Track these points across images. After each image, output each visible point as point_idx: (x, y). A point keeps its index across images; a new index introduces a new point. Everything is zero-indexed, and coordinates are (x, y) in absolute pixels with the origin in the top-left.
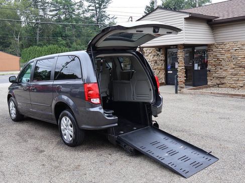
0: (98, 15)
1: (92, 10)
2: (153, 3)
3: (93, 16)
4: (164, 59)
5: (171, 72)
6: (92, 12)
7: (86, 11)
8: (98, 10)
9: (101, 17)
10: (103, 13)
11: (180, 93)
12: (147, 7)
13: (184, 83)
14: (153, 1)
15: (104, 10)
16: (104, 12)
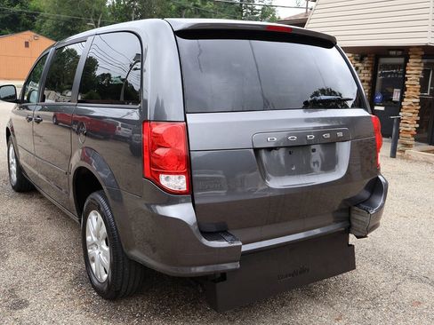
4: (369, 79)
5: (382, 108)
11: (402, 158)
13: (413, 135)
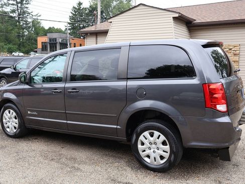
0: (19, 11)
1: (13, 4)
2: (80, 4)
3: (13, 11)
6: (13, 6)
7: (5, 4)
8: (19, 5)
9: (23, 13)
10: (25, 9)
12: (74, 7)
14: (80, 2)
15: (27, 6)
16: (27, 8)
